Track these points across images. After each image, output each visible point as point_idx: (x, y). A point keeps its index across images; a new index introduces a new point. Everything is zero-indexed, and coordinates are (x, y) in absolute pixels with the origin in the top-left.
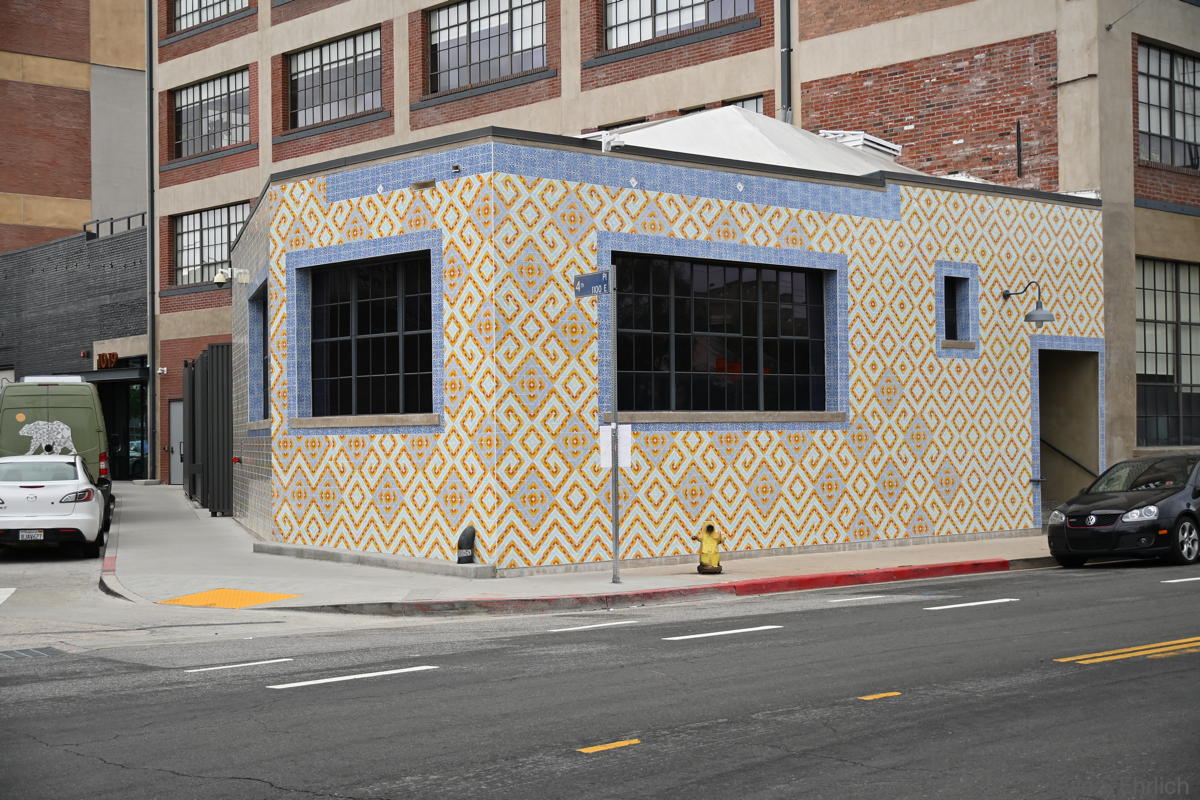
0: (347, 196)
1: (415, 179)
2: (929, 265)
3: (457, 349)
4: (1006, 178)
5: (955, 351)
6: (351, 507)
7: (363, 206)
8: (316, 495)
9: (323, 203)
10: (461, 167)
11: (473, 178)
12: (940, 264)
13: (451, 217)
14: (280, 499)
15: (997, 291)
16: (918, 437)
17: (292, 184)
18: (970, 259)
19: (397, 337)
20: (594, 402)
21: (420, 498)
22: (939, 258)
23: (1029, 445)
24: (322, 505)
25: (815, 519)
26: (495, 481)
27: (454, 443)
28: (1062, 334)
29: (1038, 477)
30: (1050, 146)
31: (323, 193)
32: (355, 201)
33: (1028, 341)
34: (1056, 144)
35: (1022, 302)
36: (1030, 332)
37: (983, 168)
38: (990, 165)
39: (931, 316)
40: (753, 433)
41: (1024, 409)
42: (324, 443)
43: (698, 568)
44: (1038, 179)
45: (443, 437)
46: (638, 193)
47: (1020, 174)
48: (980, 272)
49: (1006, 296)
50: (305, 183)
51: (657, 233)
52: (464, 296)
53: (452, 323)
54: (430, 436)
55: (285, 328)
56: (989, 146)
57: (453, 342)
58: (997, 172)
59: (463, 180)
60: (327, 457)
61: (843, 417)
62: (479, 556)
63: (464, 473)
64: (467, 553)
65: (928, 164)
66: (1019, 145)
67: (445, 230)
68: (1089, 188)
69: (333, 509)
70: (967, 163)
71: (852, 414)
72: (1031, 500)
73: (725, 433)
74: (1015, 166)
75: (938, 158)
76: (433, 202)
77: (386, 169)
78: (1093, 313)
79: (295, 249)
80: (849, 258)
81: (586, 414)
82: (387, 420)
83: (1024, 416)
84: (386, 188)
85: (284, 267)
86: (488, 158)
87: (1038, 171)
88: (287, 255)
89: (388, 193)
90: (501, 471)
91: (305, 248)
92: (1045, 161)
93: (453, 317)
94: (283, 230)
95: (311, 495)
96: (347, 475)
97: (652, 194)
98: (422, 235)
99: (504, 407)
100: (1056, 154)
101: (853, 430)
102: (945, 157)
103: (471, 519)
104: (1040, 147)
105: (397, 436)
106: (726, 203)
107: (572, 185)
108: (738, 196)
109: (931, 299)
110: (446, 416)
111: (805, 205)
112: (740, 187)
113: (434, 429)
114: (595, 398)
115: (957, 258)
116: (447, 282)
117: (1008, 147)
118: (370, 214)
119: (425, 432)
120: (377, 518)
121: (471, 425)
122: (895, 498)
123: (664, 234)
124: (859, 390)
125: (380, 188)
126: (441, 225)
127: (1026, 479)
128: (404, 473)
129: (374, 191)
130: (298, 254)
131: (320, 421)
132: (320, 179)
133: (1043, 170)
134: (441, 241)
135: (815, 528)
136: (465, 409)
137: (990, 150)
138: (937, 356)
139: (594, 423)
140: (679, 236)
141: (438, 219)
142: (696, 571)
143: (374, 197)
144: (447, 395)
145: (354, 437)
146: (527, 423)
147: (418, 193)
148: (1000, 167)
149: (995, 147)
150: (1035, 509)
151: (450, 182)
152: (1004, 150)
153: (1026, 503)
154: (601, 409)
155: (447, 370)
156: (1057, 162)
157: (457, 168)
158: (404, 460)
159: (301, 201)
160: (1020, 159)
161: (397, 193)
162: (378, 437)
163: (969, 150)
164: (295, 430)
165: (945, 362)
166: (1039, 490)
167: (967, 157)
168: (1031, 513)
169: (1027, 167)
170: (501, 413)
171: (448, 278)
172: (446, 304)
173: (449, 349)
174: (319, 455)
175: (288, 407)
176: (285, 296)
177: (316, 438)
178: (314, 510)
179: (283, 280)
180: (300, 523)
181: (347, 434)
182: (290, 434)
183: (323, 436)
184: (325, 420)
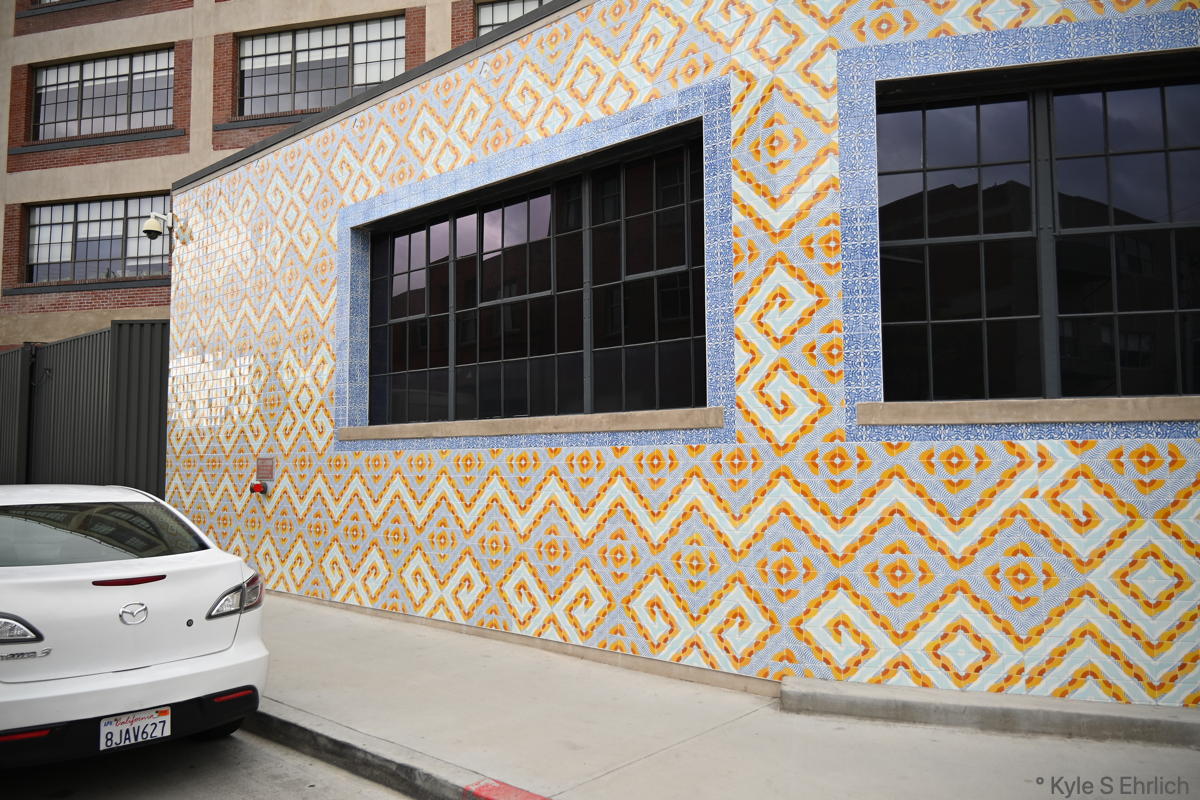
42: (1001, 458)
79: (874, 41)
95: (946, 572)
145: (1134, 443)
174: (978, 483)
175: (847, 380)
176: (836, 140)
177: (968, 446)
178: (959, 607)
179: (829, 108)
180: (901, 637)
181: (1100, 436)
182: (855, 439)
183: (997, 444)
184: (1001, 407)
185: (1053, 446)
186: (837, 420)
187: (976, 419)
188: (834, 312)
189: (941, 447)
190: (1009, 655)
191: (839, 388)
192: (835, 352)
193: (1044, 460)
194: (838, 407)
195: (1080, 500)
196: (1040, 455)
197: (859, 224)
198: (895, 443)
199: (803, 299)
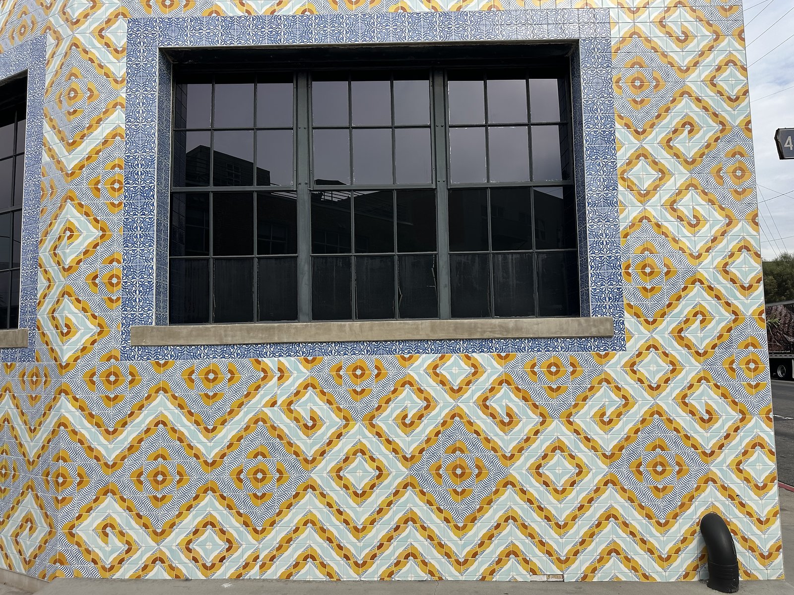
3: (655, 208)
6: (338, 495)
8: (221, 477)
27: (654, 367)
42: (249, 374)
57: (644, 195)
60: (260, 399)
63: (685, 420)
67: (617, 14)
79: (159, 13)
85: (121, 43)
88: (133, 21)
93: (642, 155)
95: (199, 475)
96: (325, 432)
103: (710, 503)
105: (483, 358)
110: (629, 321)
120: (424, 512)
121: (701, 336)
128: (506, 424)
136: (684, 308)
158: (506, 400)
162: (425, 360)
172: (623, 132)
174: (229, 395)
175: (124, 305)
176: (124, 95)
177: (221, 364)
178: (209, 505)
179: (119, 68)
180: (159, 535)
181: (326, 353)
182: (128, 358)
185: (290, 362)
187: (229, 340)
188: (115, 246)
189: (199, 365)
190: (247, 545)
191: (116, 312)
192: (114, 281)
193: (282, 374)
194: (115, 329)
195: (309, 408)
196: (280, 370)
197: (140, 169)
198: (162, 362)
199: (89, 233)
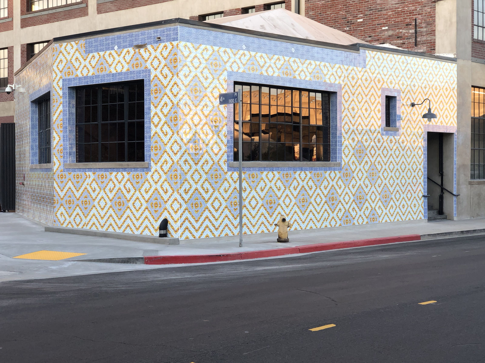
0: (97, 51)
1: (135, 43)
2: (379, 90)
3: (158, 130)
4: (409, 46)
5: (390, 132)
6: (99, 209)
7: (107, 56)
8: (80, 203)
9: (84, 54)
10: (162, 38)
11: (168, 44)
12: (383, 90)
13: (156, 63)
14: (59, 205)
15: (409, 103)
16: (373, 174)
17: (66, 44)
18: (397, 87)
19: (124, 123)
20: (225, 157)
21: (138, 204)
22: (383, 87)
23: (422, 178)
24: (82, 208)
25: (326, 215)
26: (179, 196)
27: (156, 177)
28: (438, 124)
29: (426, 194)
30: (431, 31)
31: (84, 49)
32: (102, 53)
33: (422, 127)
34: (435, 31)
35: (420, 108)
36: (424, 124)
37: (398, 42)
38: (401, 40)
39: (379, 115)
40: (298, 172)
41: (420, 160)
42: (84, 176)
43: (278, 239)
44: (425, 48)
45: (150, 174)
46: (246, 52)
47: (416, 45)
48: (402, 94)
49: (413, 105)
50: (73, 43)
51: (255, 72)
52: (162, 103)
53: (156, 116)
54: (143, 173)
55: (62, 117)
56: (401, 31)
57: (156, 126)
58: (404, 43)
59: (162, 45)
60: (86, 183)
61: (340, 164)
62: (170, 234)
63: (161, 192)
64: (163, 232)
65: (370, 39)
66: (416, 31)
67: (152, 70)
68: (451, 52)
69: (89, 210)
70: (389, 39)
71: (343, 163)
72: (423, 205)
73: (285, 172)
74: (414, 41)
75: (375, 36)
76: (146, 55)
77: (119, 38)
78: (452, 115)
79: (67, 77)
80: (343, 86)
81: (221, 163)
82: (120, 165)
83: (420, 164)
84: (119, 47)
85: (61, 86)
86: (177, 34)
87: (425, 43)
88: (63, 80)
89: (120, 50)
90: (182, 191)
91: (74, 76)
92: (429, 39)
93: (156, 114)
94: (61, 67)
95: (76, 202)
96: (97, 192)
97: (253, 53)
98: (139, 72)
99: (183, 159)
100: (435, 35)
101: (343, 171)
102: (378, 36)
103: (165, 215)
104: (426, 31)
105: (125, 173)
106: (287, 58)
107: (216, 48)
108: (292, 55)
109: (379, 107)
110: (152, 164)
111: (323, 60)
112: (293, 50)
113: (145, 170)
114: (226, 155)
115: (391, 86)
116: (153, 96)
117: (410, 31)
118: (110, 60)
119: (140, 171)
120: (113, 214)
121: (166, 168)
122: (362, 204)
123: (258, 73)
124: (346, 151)
125: (116, 48)
126: (150, 67)
127: (421, 195)
128: (128, 192)
129: (113, 49)
130: (69, 80)
131: (82, 165)
132: (82, 41)
133: (428, 43)
134: (150, 76)
135: (326, 219)
136: (163, 160)
137: (401, 33)
138: (382, 135)
139: (225, 167)
140: (265, 74)
141: (148, 64)
142: (277, 241)
143: (113, 52)
144: (153, 153)
145: (101, 173)
146: (194, 167)
147: (137, 50)
148: (406, 41)
149: (404, 31)
150: (424, 209)
151: (155, 45)
152: (408, 33)
153: (420, 207)
154: (228, 160)
155: (153, 141)
156: (435, 40)
157: (159, 38)
158: (129, 185)
159: (71, 52)
160: (416, 38)
161: (125, 50)
162: (114, 173)
163: (390, 33)
164: (68, 169)
165: (385, 138)
166: (427, 201)
167: (390, 36)
168: (423, 212)
169: (420, 41)
170: (181, 162)
171: (154, 94)
172: (152, 107)
173: (153, 130)
174: (81, 182)
175: (63, 158)
176: (62, 101)
177: (79, 173)
178: (78, 210)
179: (61, 93)
180: (70, 216)
181: (97, 171)
182: (64, 172)
183: (83, 173)
184: (84, 164)
185: (91, 173)
186: (62, 168)
188: (62, 143)
189: (76, 173)
190: (85, 221)
191: (62, 160)
192: (62, 151)
194: (62, 164)
195: (94, 186)
196: (89, 175)
197: (65, 121)
198: (70, 173)
199: (57, 139)
